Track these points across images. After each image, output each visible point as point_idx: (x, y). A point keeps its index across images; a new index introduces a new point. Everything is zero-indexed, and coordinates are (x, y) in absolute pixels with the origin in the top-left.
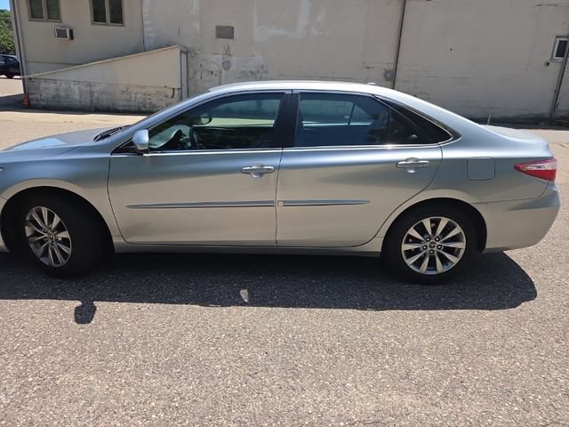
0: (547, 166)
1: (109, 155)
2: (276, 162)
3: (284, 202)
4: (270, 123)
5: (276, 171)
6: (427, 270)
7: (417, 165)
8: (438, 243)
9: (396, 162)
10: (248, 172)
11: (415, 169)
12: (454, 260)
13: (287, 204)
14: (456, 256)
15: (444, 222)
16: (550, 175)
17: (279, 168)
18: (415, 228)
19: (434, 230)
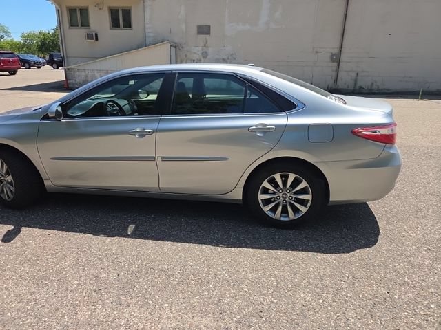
0: (384, 131)
1: (39, 121)
2: (155, 126)
3: (162, 158)
4: (153, 97)
5: (154, 134)
6: (281, 216)
7: (265, 130)
8: (289, 195)
9: (248, 128)
10: (134, 134)
11: (264, 132)
12: (304, 209)
13: (164, 159)
14: (305, 206)
15: (292, 177)
16: (389, 139)
17: (156, 131)
18: (268, 181)
19: (285, 183)
